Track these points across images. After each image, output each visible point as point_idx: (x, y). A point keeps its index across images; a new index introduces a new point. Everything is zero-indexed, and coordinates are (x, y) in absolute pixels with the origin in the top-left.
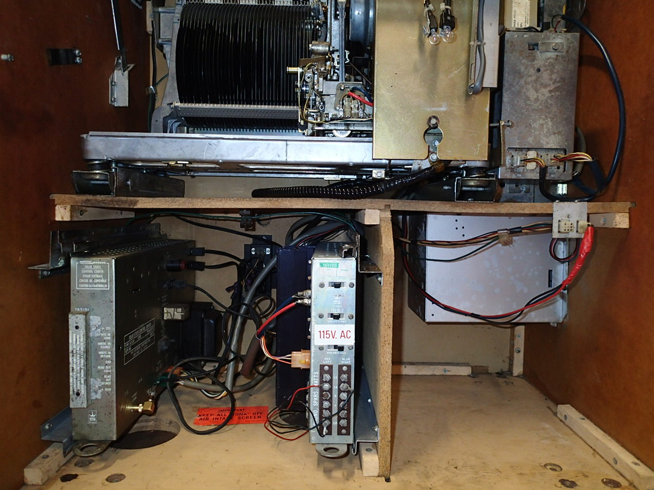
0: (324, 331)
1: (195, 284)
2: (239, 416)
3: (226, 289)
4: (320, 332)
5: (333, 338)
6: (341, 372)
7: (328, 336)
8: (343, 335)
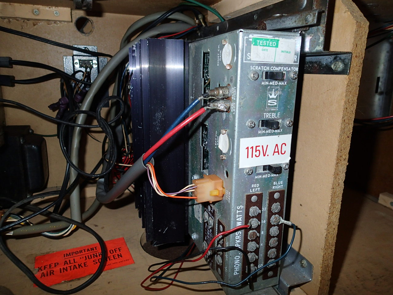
0: (252, 148)
1: (2, 97)
2: (93, 259)
3: (49, 107)
4: (248, 148)
5: (264, 155)
6: (272, 200)
7: (257, 153)
8: (278, 151)
